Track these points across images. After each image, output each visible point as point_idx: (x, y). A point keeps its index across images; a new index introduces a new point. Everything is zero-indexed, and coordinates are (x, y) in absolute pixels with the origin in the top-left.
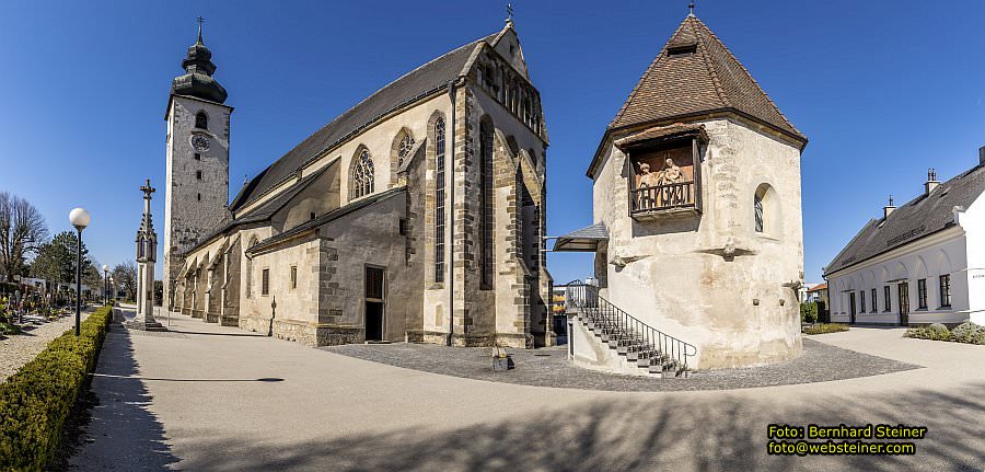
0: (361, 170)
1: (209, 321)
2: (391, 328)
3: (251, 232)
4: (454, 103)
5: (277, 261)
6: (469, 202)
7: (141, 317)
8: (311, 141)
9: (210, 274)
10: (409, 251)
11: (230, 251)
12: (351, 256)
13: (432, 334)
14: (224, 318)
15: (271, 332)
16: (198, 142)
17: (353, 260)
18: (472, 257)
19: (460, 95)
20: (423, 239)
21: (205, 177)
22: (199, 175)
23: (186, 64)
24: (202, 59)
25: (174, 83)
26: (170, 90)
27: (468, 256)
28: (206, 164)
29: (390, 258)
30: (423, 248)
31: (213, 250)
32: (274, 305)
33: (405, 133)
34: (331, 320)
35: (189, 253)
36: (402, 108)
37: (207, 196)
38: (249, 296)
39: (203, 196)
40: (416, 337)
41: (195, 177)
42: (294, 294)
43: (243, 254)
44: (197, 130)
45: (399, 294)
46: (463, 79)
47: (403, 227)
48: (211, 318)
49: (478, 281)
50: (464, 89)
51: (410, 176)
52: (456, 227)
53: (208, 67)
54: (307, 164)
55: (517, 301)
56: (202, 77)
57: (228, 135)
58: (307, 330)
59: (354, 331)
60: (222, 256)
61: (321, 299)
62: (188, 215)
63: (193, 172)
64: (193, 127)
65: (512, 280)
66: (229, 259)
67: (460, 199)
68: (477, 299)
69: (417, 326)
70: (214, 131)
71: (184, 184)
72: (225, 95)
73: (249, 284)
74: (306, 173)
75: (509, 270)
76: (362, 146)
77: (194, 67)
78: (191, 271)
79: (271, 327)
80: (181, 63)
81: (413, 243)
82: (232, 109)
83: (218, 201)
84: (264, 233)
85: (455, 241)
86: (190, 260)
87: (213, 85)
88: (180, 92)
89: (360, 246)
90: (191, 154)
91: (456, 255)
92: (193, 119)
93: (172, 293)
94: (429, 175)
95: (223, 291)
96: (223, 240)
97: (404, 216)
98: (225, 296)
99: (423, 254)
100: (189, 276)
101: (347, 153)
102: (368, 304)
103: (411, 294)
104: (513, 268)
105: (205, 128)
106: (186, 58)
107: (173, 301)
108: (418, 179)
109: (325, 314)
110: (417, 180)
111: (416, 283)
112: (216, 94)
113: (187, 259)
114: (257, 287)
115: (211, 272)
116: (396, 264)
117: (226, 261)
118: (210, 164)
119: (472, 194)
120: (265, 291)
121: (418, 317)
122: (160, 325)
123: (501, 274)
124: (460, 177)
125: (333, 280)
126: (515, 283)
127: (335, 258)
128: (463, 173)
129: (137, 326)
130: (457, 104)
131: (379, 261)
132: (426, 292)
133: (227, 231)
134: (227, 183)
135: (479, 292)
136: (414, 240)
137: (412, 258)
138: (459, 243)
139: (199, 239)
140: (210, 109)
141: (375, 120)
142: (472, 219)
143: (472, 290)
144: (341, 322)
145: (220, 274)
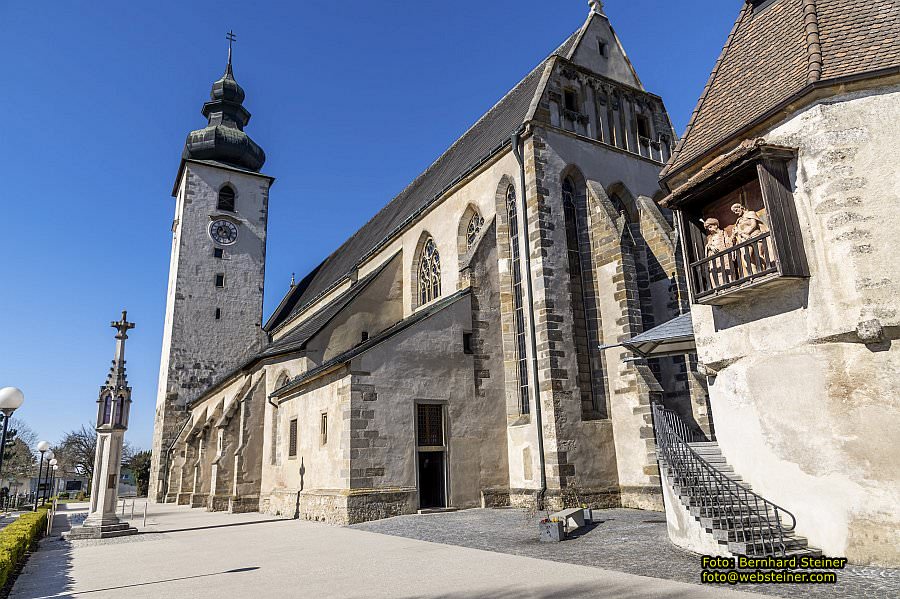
0: (426, 265)
1: (216, 508)
2: (458, 486)
3: (280, 367)
4: (521, 162)
5: (306, 407)
6: (553, 297)
7: (96, 519)
8: (375, 222)
9: (220, 433)
10: (479, 374)
11: (249, 398)
12: (395, 392)
13: (520, 492)
14: (237, 500)
15: (298, 512)
16: (220, 232)
17: (398, 397)
18: (564, 374)
19: (528, 149)
20: (500, 355)
21: (228, 282)
22: (219, 281)
23: (208, 110)
24: (230, 103)
25: (189, 140)
26: (181, 152)
27: (557, 373)
28: (230, 264)
29: (452, 388)
30: (501, 367)
31: (229, 395)
32: (302, 471)
33: (472, 210)
34: (368, 483)
35: (195, 402)
36: (466, 177)
37: (230, 310)
38: (274, 462)
39: (223, 312)
40: (498, 499)
41: (212, 284)
42: (325, 450)
43: (267, 399)
44: (219, 213)
45: (468, 436)
46: (528, 126)
47: (469, 342)
48: (218, 505)
49: (578, 408)
50: (531, 140)
51: (476, 273)
52: (538, 334)
53: (239, 115)
54: (365, 261)
55: (643, 432)
56: (231, 132)
57: (265, 220)
58: (337, 502)
59: (401, 496)
60: (239, 405)
61: (353, 455)
62: (200, 343)
63: (210, 276)
64: (212, 209)
65: (632, 401)
66: (247, 409)
67: (539, 296)
68: (578, 434)
69: (498, 481)
70: (245, 213)
71: (196, 295)
72: (261, 158)
73: (274, 443)
74: (364, 273)
75: (626, 386)
76: (425, 234)
77: (219, 114)
78: (197, 430)
79: (298, 504)
80: (201, 108)
81: (485, 363)
82: (271, 180)
83: (247, 317)
84: (296, 367)
85: (539, 354)
86: (197, 414)
87: (246, 145)
88: (197, 155)
89: (407, 377)
90: (208, 249)
91: (541, 373)
92: (214, 197)
93: (165, 470)
94: (503, 266)
95: (236, 457)
96: (243, 381)
97: (469, 328)
98: (240, 465)
99: (501, 376)
100: (193, 440)
101: (408, 243)
102: (422, 456)
103: (486, 434)
104: (632, 383)
105: (231, 209)
106: (209, 100)
107: (165, 485)
108: (487, 274)
109: (360, 476)
110: (486, 276)
111: (493, 418)
112: (249, 158)
113: (194, 412)
114: (283, 447)
115: (222, 430)
116: (461, 395)
117: (243, 412)
118: (238, 263)
119: (557, 283)
120: (293, 452)
121: (500, 468)
122: (126, 526)
123: (617, 392)
124: (537, 265)
125: (370, 427)
126: (637, 405)
127: (373, 397)
128: (540, 259)
129: (88, 534)
130: (526, 163)
131: (435, 393)
132: (511, 431)
133: (250, 367)
134: (262, 290)
135: (581, 424)
136: (487, 358)
137: (485, 384)
138: (543, 356)
139: (214, 378)
140: (239, 181)
141: (438, 197)
142: (560, 319)
143: (569, 422)
144: (383, 485)
145: (235, 432)
